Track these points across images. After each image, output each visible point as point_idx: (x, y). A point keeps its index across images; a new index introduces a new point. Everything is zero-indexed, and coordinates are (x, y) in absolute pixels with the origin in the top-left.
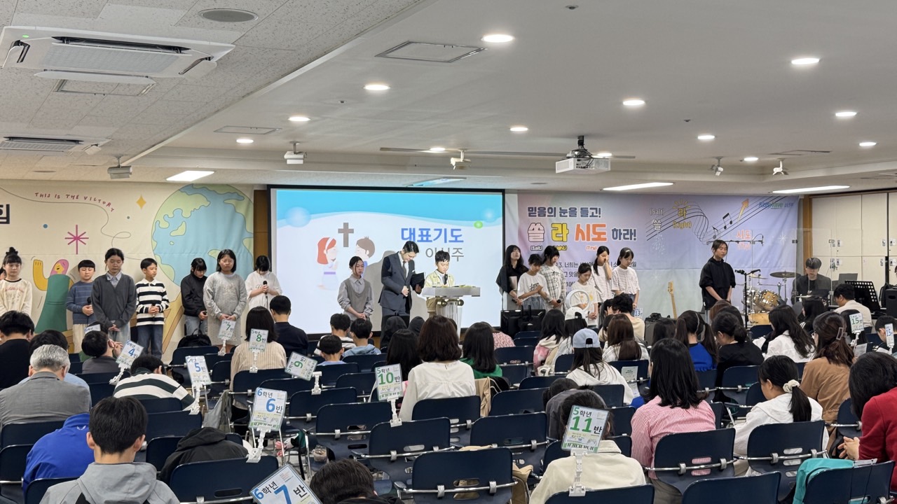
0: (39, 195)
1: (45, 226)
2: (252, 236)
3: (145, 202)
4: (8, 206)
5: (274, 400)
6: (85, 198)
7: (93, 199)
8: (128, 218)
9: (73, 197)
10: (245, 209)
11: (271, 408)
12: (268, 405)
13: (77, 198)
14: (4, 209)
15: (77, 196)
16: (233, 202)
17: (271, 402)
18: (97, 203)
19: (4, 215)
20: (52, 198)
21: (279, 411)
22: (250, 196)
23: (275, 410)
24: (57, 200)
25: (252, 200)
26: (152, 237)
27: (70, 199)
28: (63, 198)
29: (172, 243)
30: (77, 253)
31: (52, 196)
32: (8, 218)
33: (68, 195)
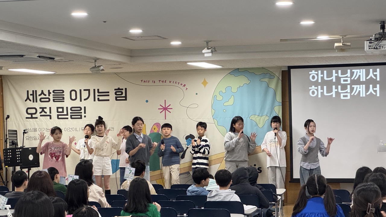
0: (143, 81)
1: (147, 101)
2: (281, 105)
3: (208, 83)
4: (126, 89)
6: (170, 82)
7: (174, 82)
8: (197, 94)
9: (163, 82)
10: (275, 85)
13: (165, 82)
14: (124, 91)
15: (165, 81)
16: (266, 80)
18: (177, 84)
19: (124, 95)
20: (151, 83)
22: (278, 75)
24: (153, 84)
25: (281, 78)
26: (212, 107)
27: (161, 83)
28: (157, 83)
29: (225, 111)
30: (165, 119)
31: (151, 81)
32: (126, 97)
33: (160, 81)
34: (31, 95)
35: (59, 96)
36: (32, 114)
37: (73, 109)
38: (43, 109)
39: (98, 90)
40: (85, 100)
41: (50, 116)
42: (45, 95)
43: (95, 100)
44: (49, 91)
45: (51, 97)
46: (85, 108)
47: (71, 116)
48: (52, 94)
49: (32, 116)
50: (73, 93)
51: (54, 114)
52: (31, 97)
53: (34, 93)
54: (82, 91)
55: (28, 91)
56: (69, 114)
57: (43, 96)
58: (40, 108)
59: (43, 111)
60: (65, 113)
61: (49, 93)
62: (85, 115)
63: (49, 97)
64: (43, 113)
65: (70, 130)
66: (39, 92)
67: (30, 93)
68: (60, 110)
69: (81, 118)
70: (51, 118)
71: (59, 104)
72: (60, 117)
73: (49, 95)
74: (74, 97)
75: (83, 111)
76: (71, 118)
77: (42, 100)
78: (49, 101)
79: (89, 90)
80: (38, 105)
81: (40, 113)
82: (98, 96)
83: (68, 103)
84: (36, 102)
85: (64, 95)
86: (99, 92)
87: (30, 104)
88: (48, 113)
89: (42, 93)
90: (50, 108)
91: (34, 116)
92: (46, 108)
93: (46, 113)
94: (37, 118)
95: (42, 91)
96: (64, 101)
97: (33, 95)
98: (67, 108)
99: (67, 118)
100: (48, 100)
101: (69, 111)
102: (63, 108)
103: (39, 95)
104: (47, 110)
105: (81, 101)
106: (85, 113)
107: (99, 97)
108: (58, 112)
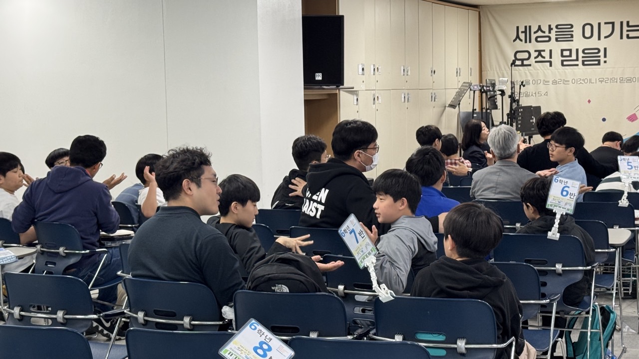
5: (569, 187)
11: (565, 193)
12: (563, 190)
17: (566, 189)
21: (572, 197)
23: (569, 196)
34: (522, 32)
35: (565, 33)
36: (522, 60)
37: (586, 51)
38: (539, 52)
39: (628, 22)
40: (606, 37)
41: (551, 63)
42: (544, 32)
43: (621, 38)
44: (550, 26)
45: (553, 35)
46: (605, 49)
47: (583, 61)
48: (555, 30)
49: (522, 63)
50: (588, 28)
51: (557, 59)
52: (522, 36)
53: (527, 30)
54: (602, 25)
55: (518, 28)
56: (580, 59)
57: (539, 33)
58: (536, 51)
59: (540, 54)
60: (574, 57)
61: (550, 29)
62: (605, 59)
63: (550, 35)
64: (540, 59)
65: (582, 81)
66: (534, 29)
67: (522, 29)
68: (566, 53)
69: (599, 64)
70: (551, 65)
71: (565, 45)
72: (565, 63)
73: (550, 32)
74: (588, 34)
75: (602, 54)
76: (584, 64)
77: (539, 39)
78: (549, 40)
79: (613, 23)
80: (532, 47)
81: (536, 58)
82: (628, 31)
83: (578, 43)
84: (530, 42)
85: (572, 31)
86: (628, 25)
87: (520, 45)
88: (547, 59)
89: (540, 29)
90: (551, 51)
91: (525, 62)
92: (544, 51)
93: (544, 58)
94: (530, 65)
95: (540, 27)
96: (572, 41)
97: (525, 32)
98: (577, 50)
99: (577, 65)
100: (547, 39)
101: (581, 54)
102: (570, 50)
103: (535, 33)
104: (546, 54)
105: (599, 39)
106: (605, 56)
107: (628, 33)
108: (562, 56)
